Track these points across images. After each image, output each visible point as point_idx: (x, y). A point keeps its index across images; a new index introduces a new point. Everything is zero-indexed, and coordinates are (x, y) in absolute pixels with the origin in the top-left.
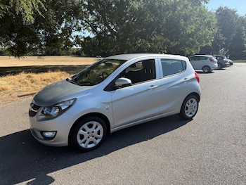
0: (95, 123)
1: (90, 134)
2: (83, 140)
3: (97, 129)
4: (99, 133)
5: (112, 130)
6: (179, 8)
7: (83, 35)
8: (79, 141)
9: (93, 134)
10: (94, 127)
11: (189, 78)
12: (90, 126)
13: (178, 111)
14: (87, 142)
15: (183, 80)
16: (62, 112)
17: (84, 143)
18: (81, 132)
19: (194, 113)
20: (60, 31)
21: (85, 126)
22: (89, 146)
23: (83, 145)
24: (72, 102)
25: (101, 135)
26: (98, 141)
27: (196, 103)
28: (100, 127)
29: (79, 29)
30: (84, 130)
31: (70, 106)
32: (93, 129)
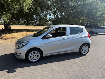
0: (36, 52)
1: (34, 56)
2: (31, 58)
3: (37, 54)
4: (38, 56)
5: (44, 56)
6: (93, 4)
7: (52, 17)
8: (29, 58)
9: (35, 56)
10: (36, 53)
11: (84, 36)
12: (34, 53)
13: (78, 50)
14: (33, 59)
15: (80, 37)
16: (23, 46)
17: (32, 59)
18: (30, 55)
19: (86, 52)
20: (43, 16)
21: (32, 53)
22: (34, 61)
23: (31, 60)
24: (27, 42)
25: (39, 57)
26: (37, 59)
27: (88, 48)
28: (38, 54)
29: (50, 15)
30: (32, 54)
31: (26, 44)
32: (35, 54)
